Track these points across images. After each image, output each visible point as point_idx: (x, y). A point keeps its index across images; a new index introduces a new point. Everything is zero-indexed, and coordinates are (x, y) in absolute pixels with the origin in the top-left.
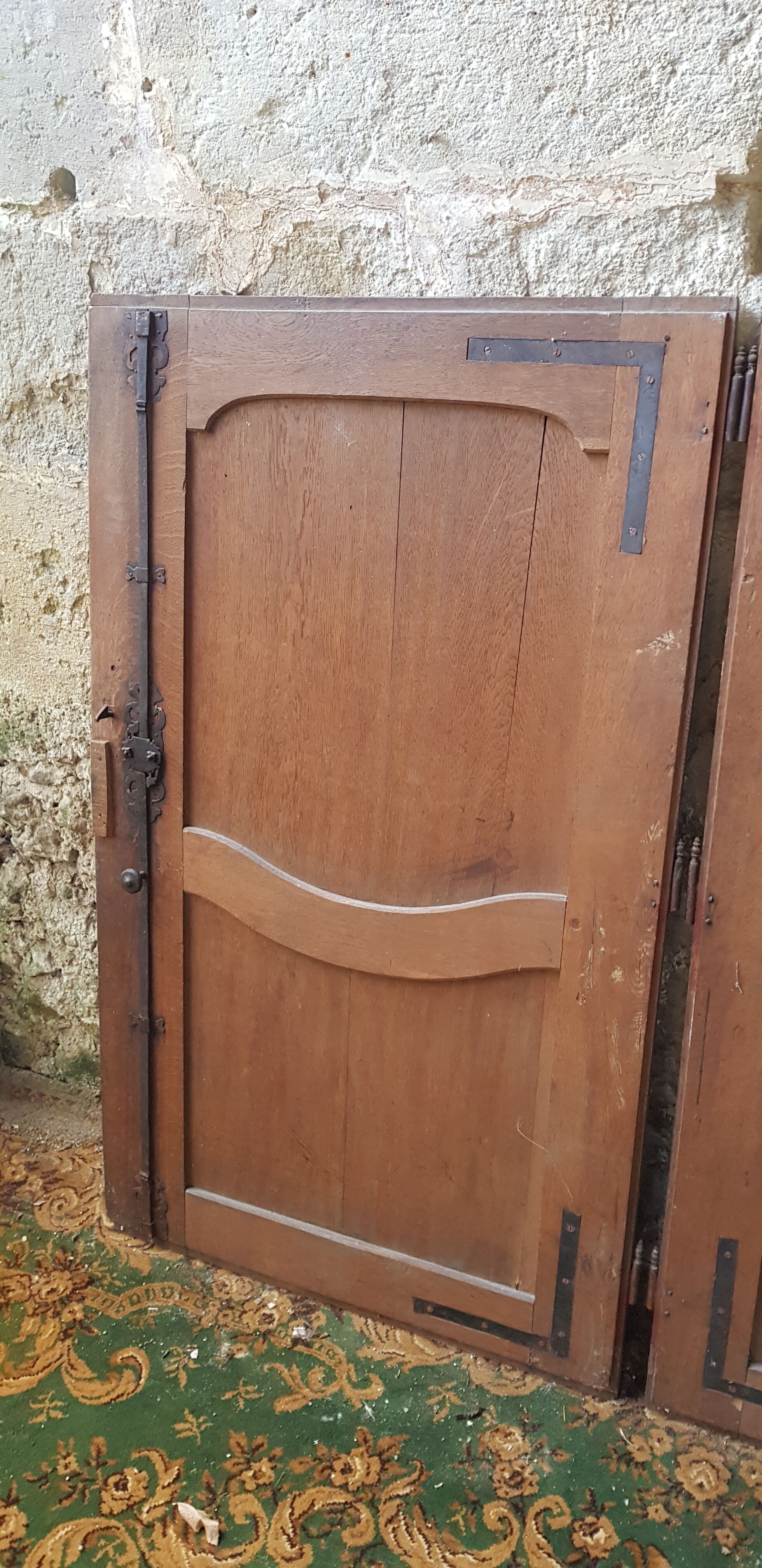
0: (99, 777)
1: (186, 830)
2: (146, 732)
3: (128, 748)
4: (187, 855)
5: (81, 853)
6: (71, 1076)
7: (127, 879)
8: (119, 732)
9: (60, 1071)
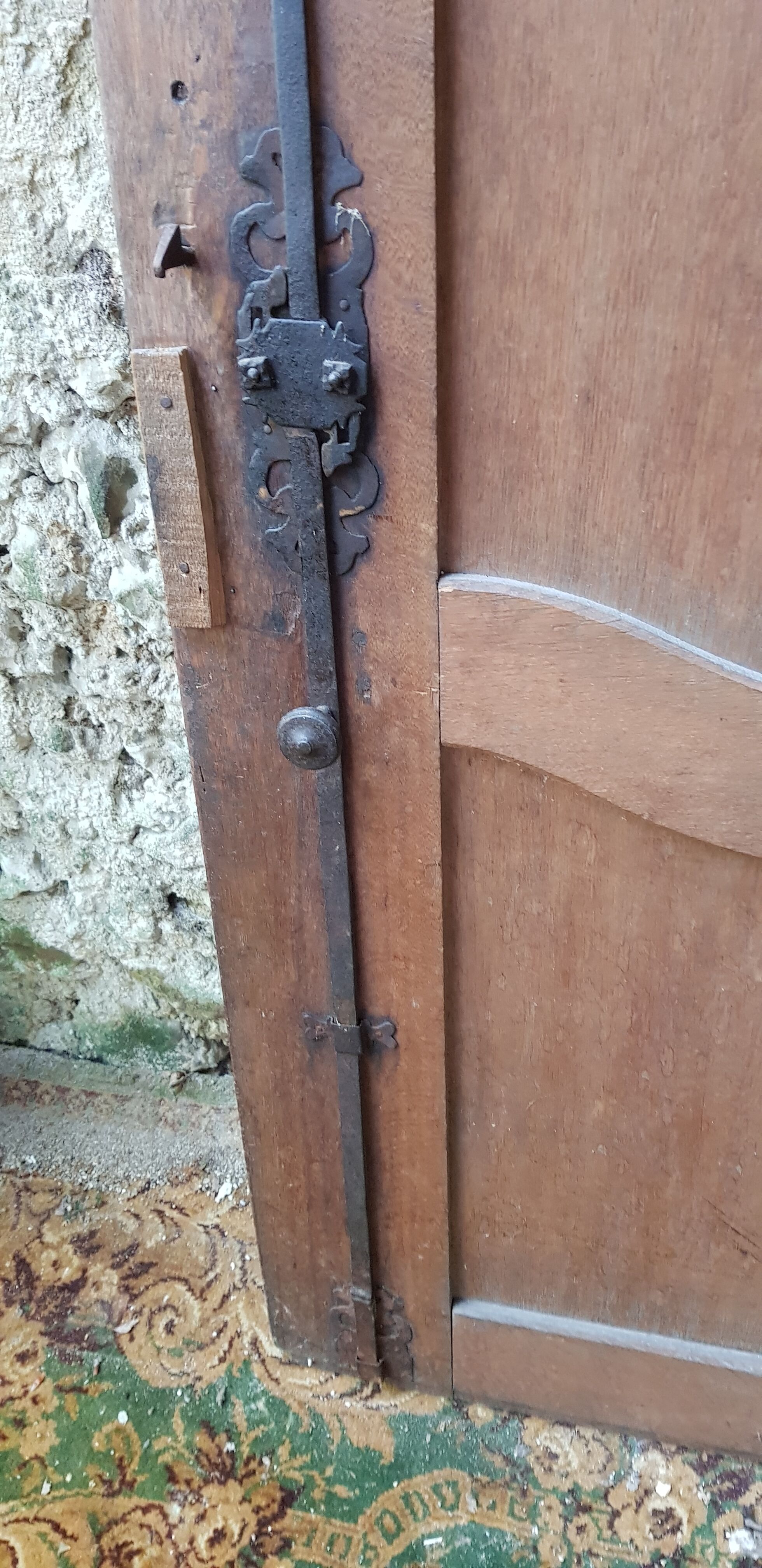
0: (172, 463)
1: (448, 585)
2: (312, 297)
3: (260, 360)
4: (451, 652)
5: (78, 652)
6: (112, 1052)
7: (301, 737)
8: (218, 313)
9: (88, 1043)
